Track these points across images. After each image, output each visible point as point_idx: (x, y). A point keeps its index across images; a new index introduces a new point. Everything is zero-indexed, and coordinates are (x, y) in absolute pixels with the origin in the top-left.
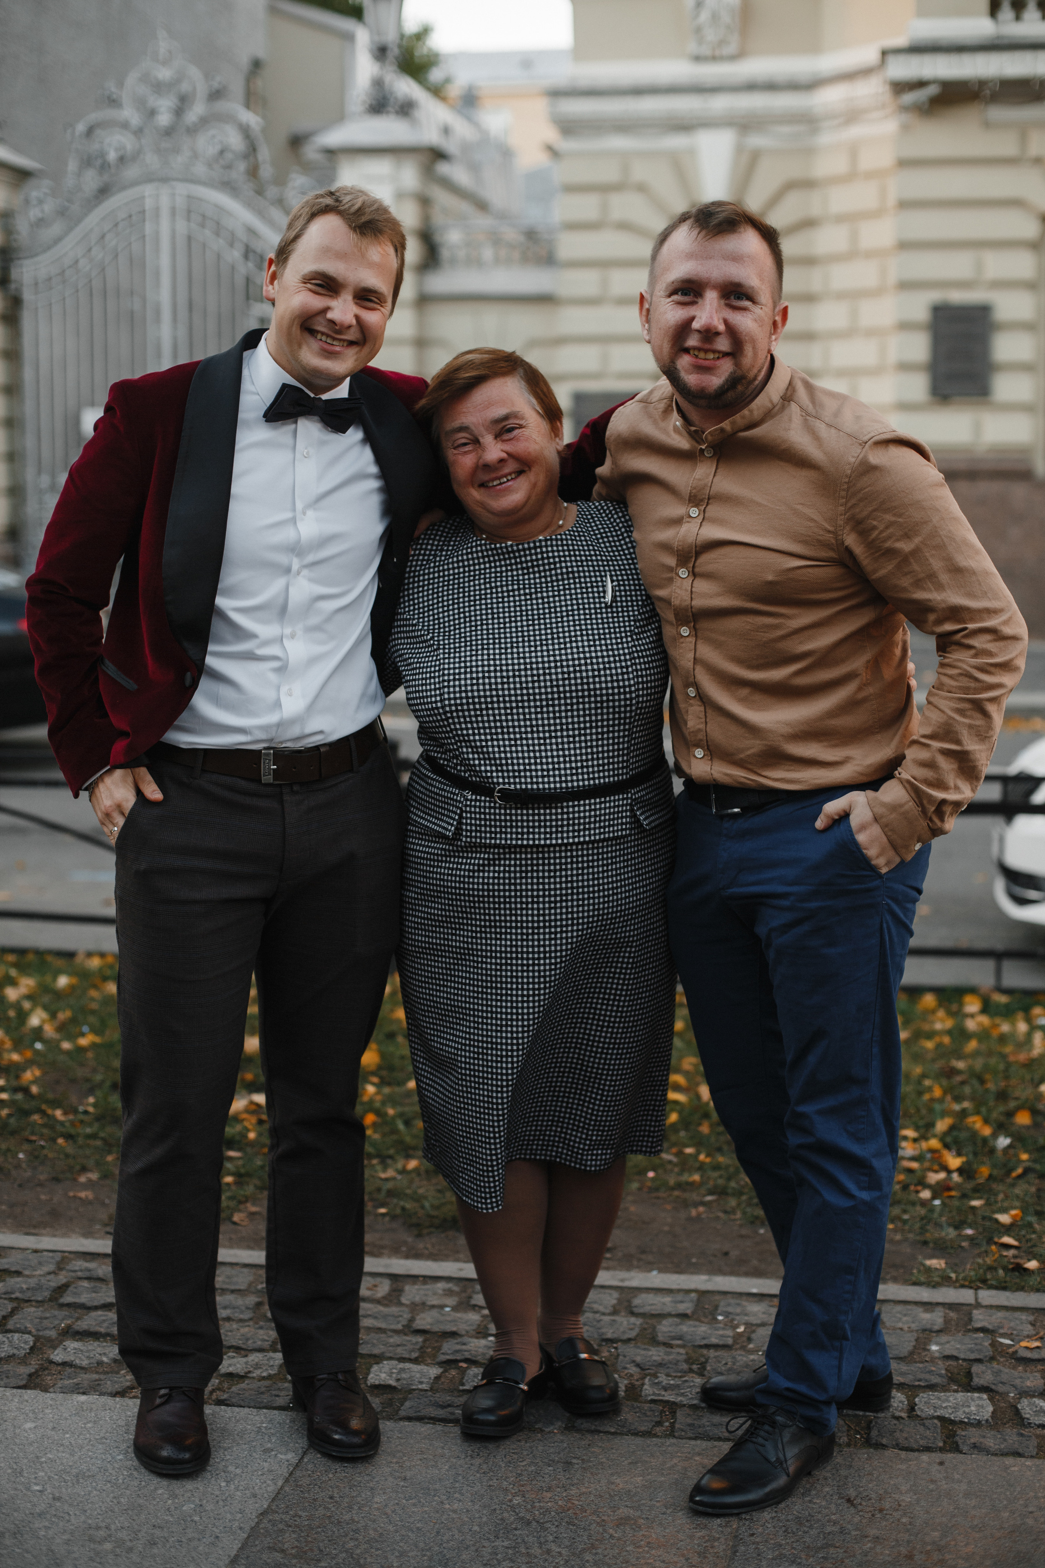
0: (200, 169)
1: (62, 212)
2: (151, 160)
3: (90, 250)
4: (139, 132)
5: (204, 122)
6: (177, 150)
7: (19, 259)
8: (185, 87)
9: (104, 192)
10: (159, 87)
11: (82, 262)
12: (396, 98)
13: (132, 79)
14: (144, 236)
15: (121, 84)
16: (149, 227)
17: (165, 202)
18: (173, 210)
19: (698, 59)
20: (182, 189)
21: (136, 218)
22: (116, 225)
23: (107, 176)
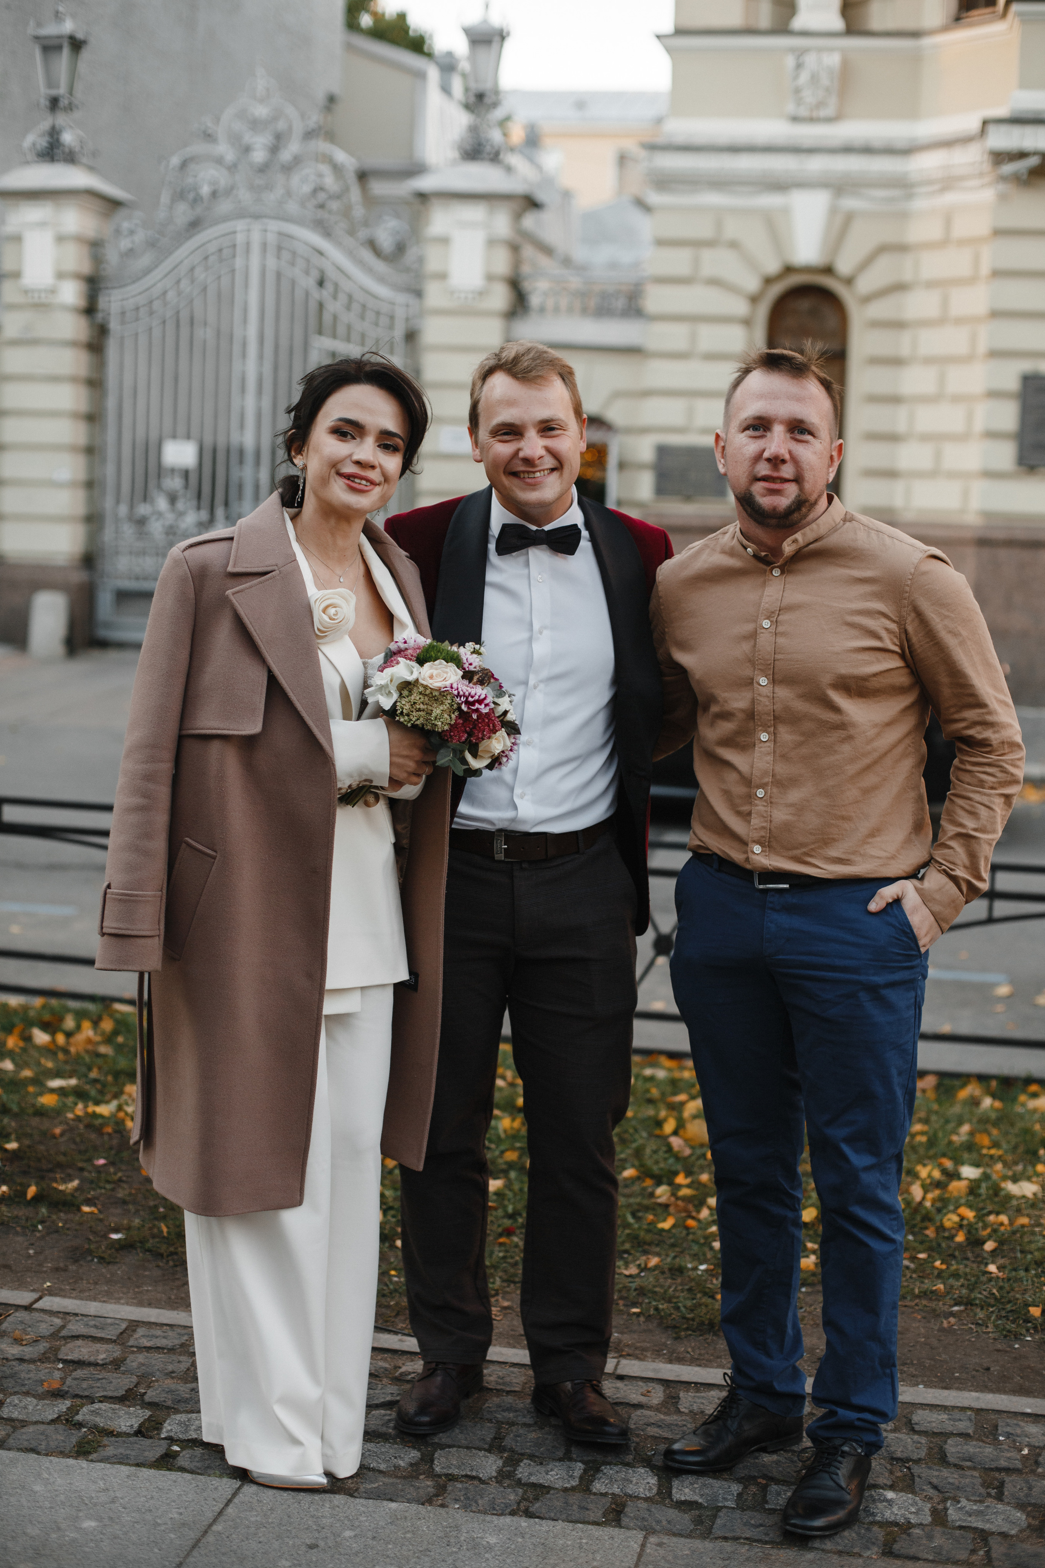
0: (292, 207)
1: (152, 244)
2: (244, 195)
3: (178, 282)
4: (233, 168)
5: (297, 160)
6: (269, 187)
7: (107, 288)
8: (281, 125)
9: (195, 225)
10: (256, 125)
11: (171, 295)
12: (492, 146)
13: (228, 114)
14: (233, 271)
15: (218, 120)
16: (239, 262)
17: (256, 238)
18: (264, 246)
19: (795, 119)
20: (274, 226)
21: (226, 252)
22: (206, 258)
23: (199, 210)
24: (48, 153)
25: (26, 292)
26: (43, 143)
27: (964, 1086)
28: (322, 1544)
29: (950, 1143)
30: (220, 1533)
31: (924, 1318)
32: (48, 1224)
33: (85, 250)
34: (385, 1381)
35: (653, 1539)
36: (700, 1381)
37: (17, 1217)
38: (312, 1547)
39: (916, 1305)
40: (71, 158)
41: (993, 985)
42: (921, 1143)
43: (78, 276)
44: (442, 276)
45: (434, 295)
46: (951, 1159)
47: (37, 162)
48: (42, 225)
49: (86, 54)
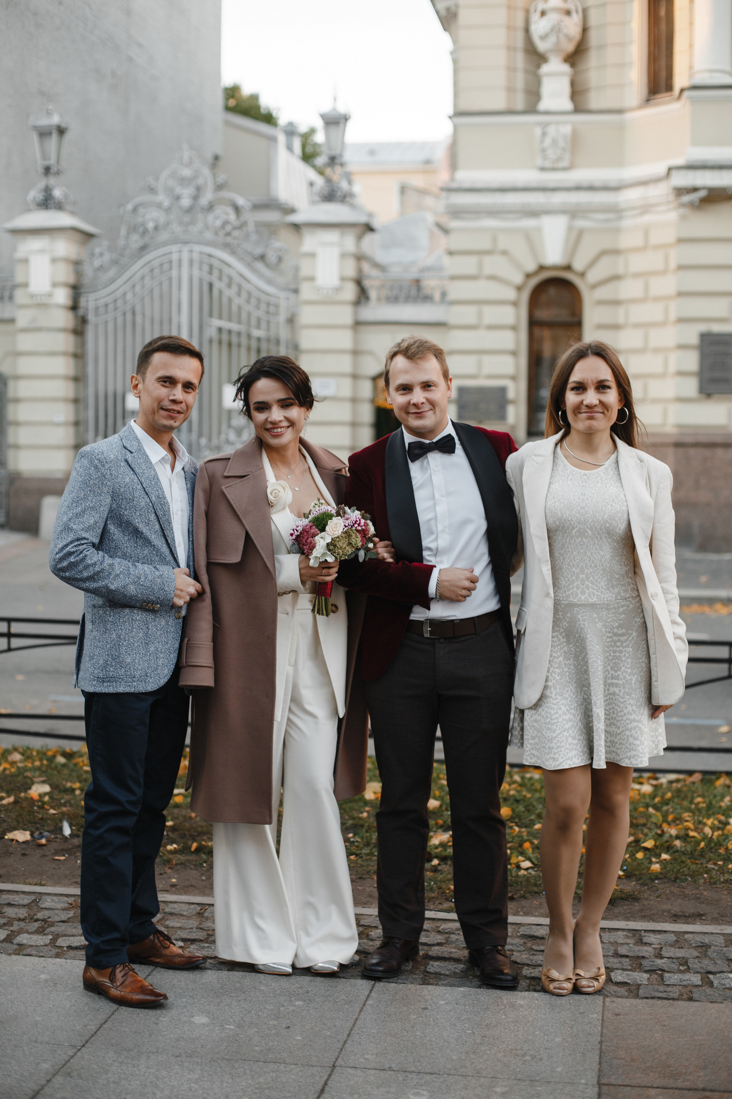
0: (209, 235)
1: (115, 262)
2: (177, 228)
3: (134, 286)
4: (168, 210)
5: (212, 205)
6: (193, 223)
7: (86, 292)
8: (200, 181)
9: (144, 249)
10: (183, 181)
11: (129, 295)
12: (342, 192)
13: (164, 175)
14: (171, 279)
15: (157, 179)
16: (174, 273)
17: (185, 256)
18: (191, 262)
19: (543, 169)
20: (197, 248)
21: (166, 266)
22: (152, 270)
23: (147, 239)
24: (44, 204)
25: (32, 296)
26: (40, 197)
27: (718, 778)
28: (429, 1007)
29: (720, 807)
30: (371, 1005)
31: (729, 893)
32: (209, 863)
33: (71, 268)
34: (433, 933)
35: (608, 1000)
36: (611, 927)
37: (189, 860)
38: (425, 1009)
39: (723, 887)
40: (59, 207)
41: (718, 726)
42: (702, 808)
43: (66, 285)
44: (312, 279)
45: (306, 292)
46: (723, 815)
47: (37, 209)
48: (42, 251)
49: (68, 137)
